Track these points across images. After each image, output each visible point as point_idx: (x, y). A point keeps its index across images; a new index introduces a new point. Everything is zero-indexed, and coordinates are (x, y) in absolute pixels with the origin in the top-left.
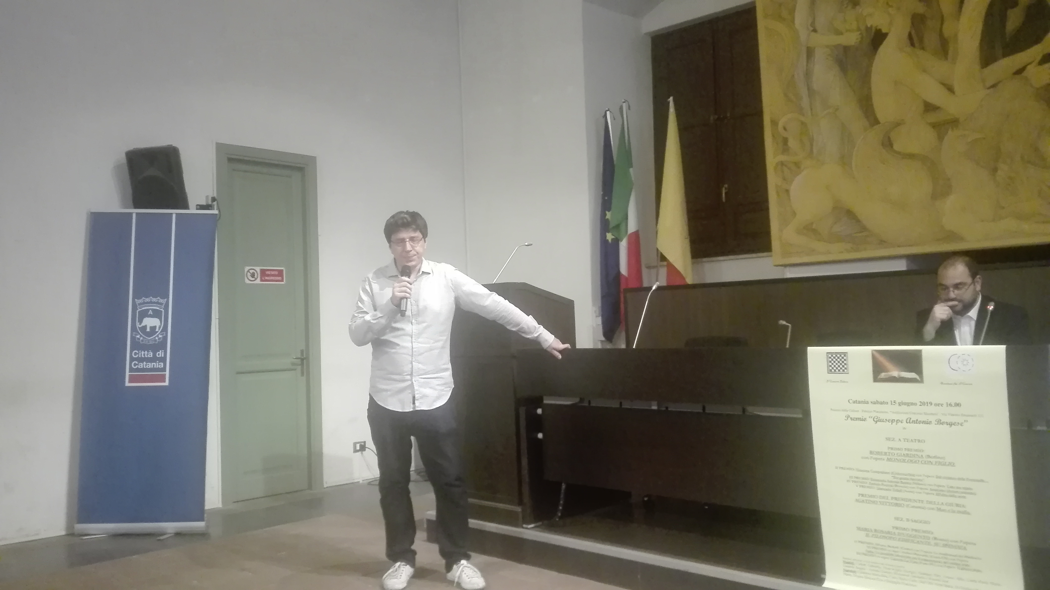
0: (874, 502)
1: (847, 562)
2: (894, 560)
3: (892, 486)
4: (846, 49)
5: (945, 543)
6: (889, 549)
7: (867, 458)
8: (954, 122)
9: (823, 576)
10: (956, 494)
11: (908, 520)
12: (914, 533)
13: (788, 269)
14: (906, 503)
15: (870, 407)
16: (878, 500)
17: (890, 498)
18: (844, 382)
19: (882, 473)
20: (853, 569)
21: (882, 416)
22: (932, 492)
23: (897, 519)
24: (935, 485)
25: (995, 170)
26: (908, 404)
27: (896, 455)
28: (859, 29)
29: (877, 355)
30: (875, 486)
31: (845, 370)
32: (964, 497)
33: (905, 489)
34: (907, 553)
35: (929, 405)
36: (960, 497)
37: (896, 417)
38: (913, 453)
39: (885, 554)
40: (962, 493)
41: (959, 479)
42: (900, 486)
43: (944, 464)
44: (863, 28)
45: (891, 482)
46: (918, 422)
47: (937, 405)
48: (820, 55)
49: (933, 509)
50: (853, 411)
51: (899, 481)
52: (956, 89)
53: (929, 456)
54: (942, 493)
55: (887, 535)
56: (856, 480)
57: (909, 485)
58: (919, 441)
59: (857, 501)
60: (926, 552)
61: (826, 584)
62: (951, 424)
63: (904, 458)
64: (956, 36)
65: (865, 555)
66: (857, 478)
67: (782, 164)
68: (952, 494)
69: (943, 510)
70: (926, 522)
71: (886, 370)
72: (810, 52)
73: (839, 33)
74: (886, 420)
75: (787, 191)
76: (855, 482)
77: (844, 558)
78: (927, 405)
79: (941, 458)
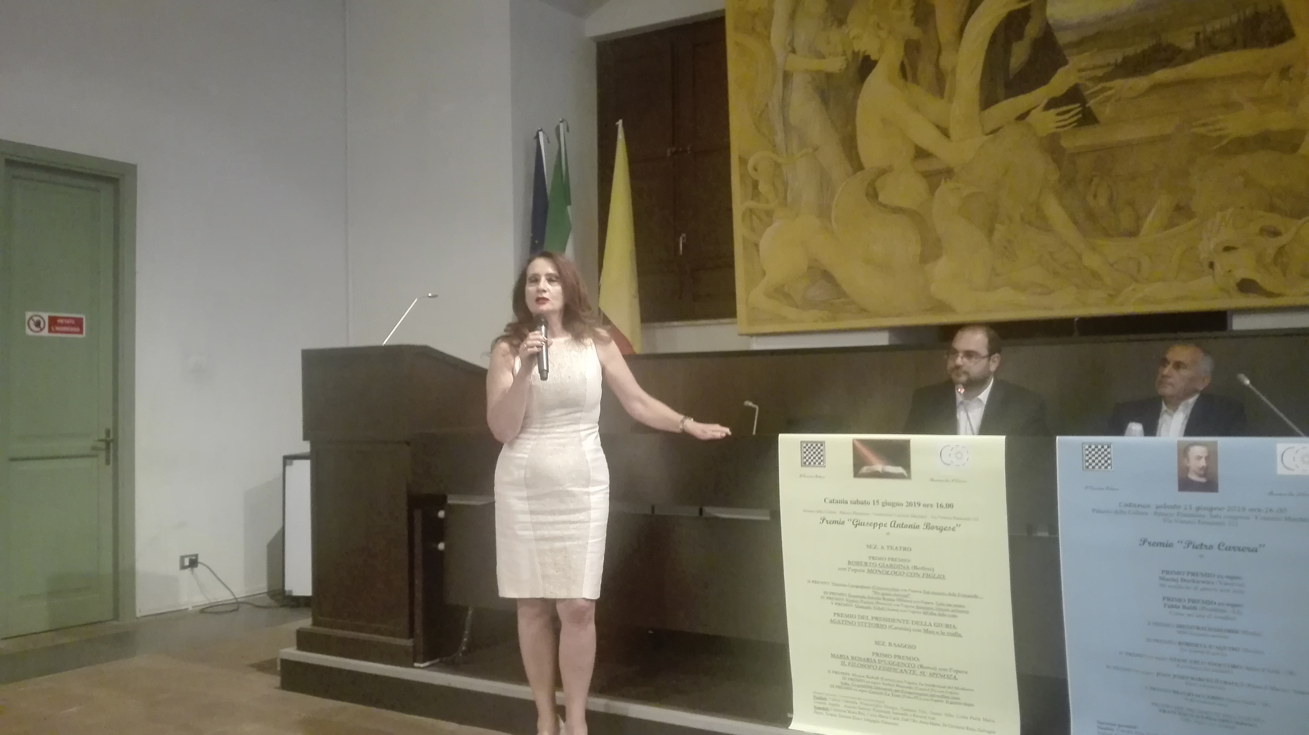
0: (851, 623)
1: (819, 698)
2: (874, 693)
3: (872, 603)
4: (829, 76)
5: (933, 671)
6: (868, 680)
7: (845, 569)
8: (949, 173)
9: (789, 715)
10: (945, 613)
11: (890, 644)
12: (897, 660)
13: (754, 338)
14: (888, 624)
15: (849, 508)
16: (857, 620)
17: (870, 618)
18: (820, 477)
19: (862, 587)
20: (826, 706)
21: (863, 519)
22: (919, 610)
23: (877, 643)
24: (922, 602)
25: (990, 232)
26: (893, 505)
27: (878, 565)
28: (844, 53)
29: (859, 445)
30: (854, 604)
31: (822, 463)
32: (955, 616)
33: (888, 607)
34: (889, 685)
35: (917, 506)
36: (950, 616)
37: (878, 520)
38: (898, 563)
39: (863, 686)
40: (953, 611)
41: (950, 594)
42: (882, 604)
43: (934, 577)
44: (849, 53)
45: (872, 598)
46: (903, 526)
47: (926, 506)
48: (798, 80)
49: (919, 631)
50: (830, 512)
51: (881, 597)
52: (952, 132)
53: (915, 567)
54: (930, 611)
55: (867, 663)
56: (831, 596)
57: (893, 603)
58: (905, 549)
59: (832, 621)
60: (909, 683)
61: (793, 726)
62: (941, 529)
63: (887, 569)
64: (954, 70)
65: (839, 687)
66: (833, 593)
67: (751, 211)
68: (941, 612)
69: (932, 632)
70: (911, 647)
71: (870, 464)
72: (787, 77)
73: (821, 56)
74: (868, 523)
75: (757, 245)
76: (830, 598)
77: (814, 693)
78: (915, 506)
79: (929, 569)
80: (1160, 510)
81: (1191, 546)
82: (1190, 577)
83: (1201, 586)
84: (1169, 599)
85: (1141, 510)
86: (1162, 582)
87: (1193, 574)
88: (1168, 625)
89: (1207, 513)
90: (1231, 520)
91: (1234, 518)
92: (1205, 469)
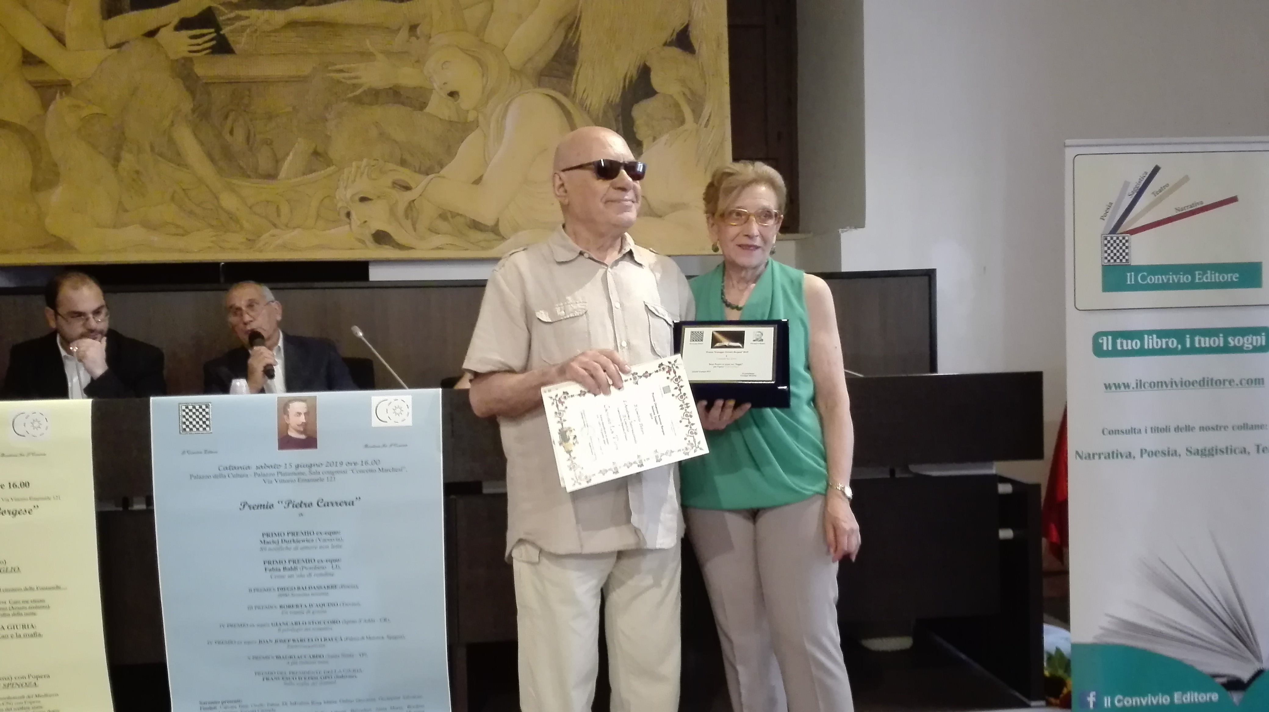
5: (7, 682)
10: (23, 611)
32: (34, 614)
36: (27, 614)
40: (30, 608)
41: (26, 589)
43: (6, 571)
54: (2, 612)
62: (15, 513)
68: (17, 611)
69: (5, 637)
80: (259, 471)
81: (291, 505)
82: (290, 537)
83: (302, 545)
84: (269, 563)
85: (240, 472)
86: (263, 545)
87: (293, 534)
88: (269, 590)
89: (306, 470)
90: (329, 476)
91: (332, 473)
92: (305, 425)
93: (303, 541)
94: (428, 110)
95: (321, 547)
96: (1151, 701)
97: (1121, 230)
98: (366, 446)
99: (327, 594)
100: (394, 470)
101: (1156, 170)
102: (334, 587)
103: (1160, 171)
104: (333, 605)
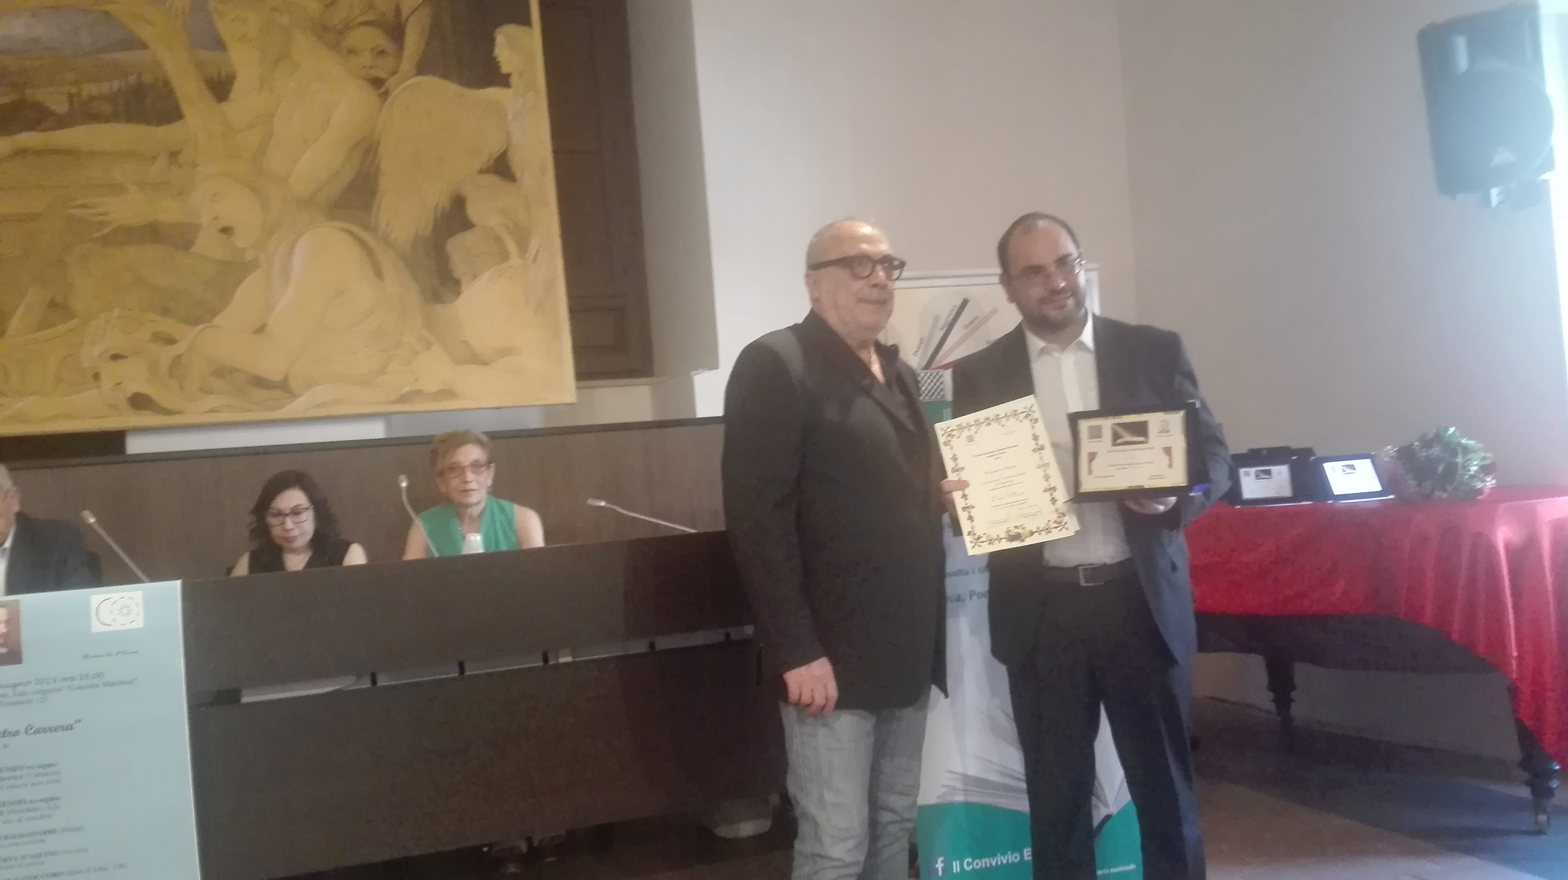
83: (8, 783)
89: (9, 691)
90: (40, 696)
91: (45, 692)
92: (5, 636)
93: (10, 778)
94: (193, 249)
95: (33, 784)
96: (1001, 860)
97: (934, 365)
98: (86, 657)
99: (43, 841)
100: (123, 683)
101: (965, 303)
102: (52, 832)
103: (969, 303)
104: (52, 853)
